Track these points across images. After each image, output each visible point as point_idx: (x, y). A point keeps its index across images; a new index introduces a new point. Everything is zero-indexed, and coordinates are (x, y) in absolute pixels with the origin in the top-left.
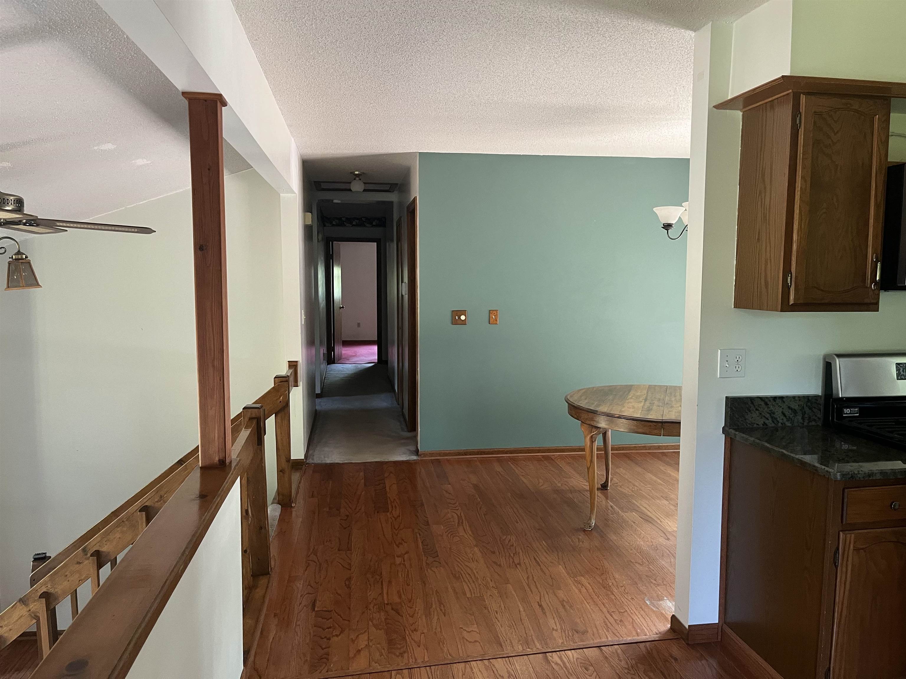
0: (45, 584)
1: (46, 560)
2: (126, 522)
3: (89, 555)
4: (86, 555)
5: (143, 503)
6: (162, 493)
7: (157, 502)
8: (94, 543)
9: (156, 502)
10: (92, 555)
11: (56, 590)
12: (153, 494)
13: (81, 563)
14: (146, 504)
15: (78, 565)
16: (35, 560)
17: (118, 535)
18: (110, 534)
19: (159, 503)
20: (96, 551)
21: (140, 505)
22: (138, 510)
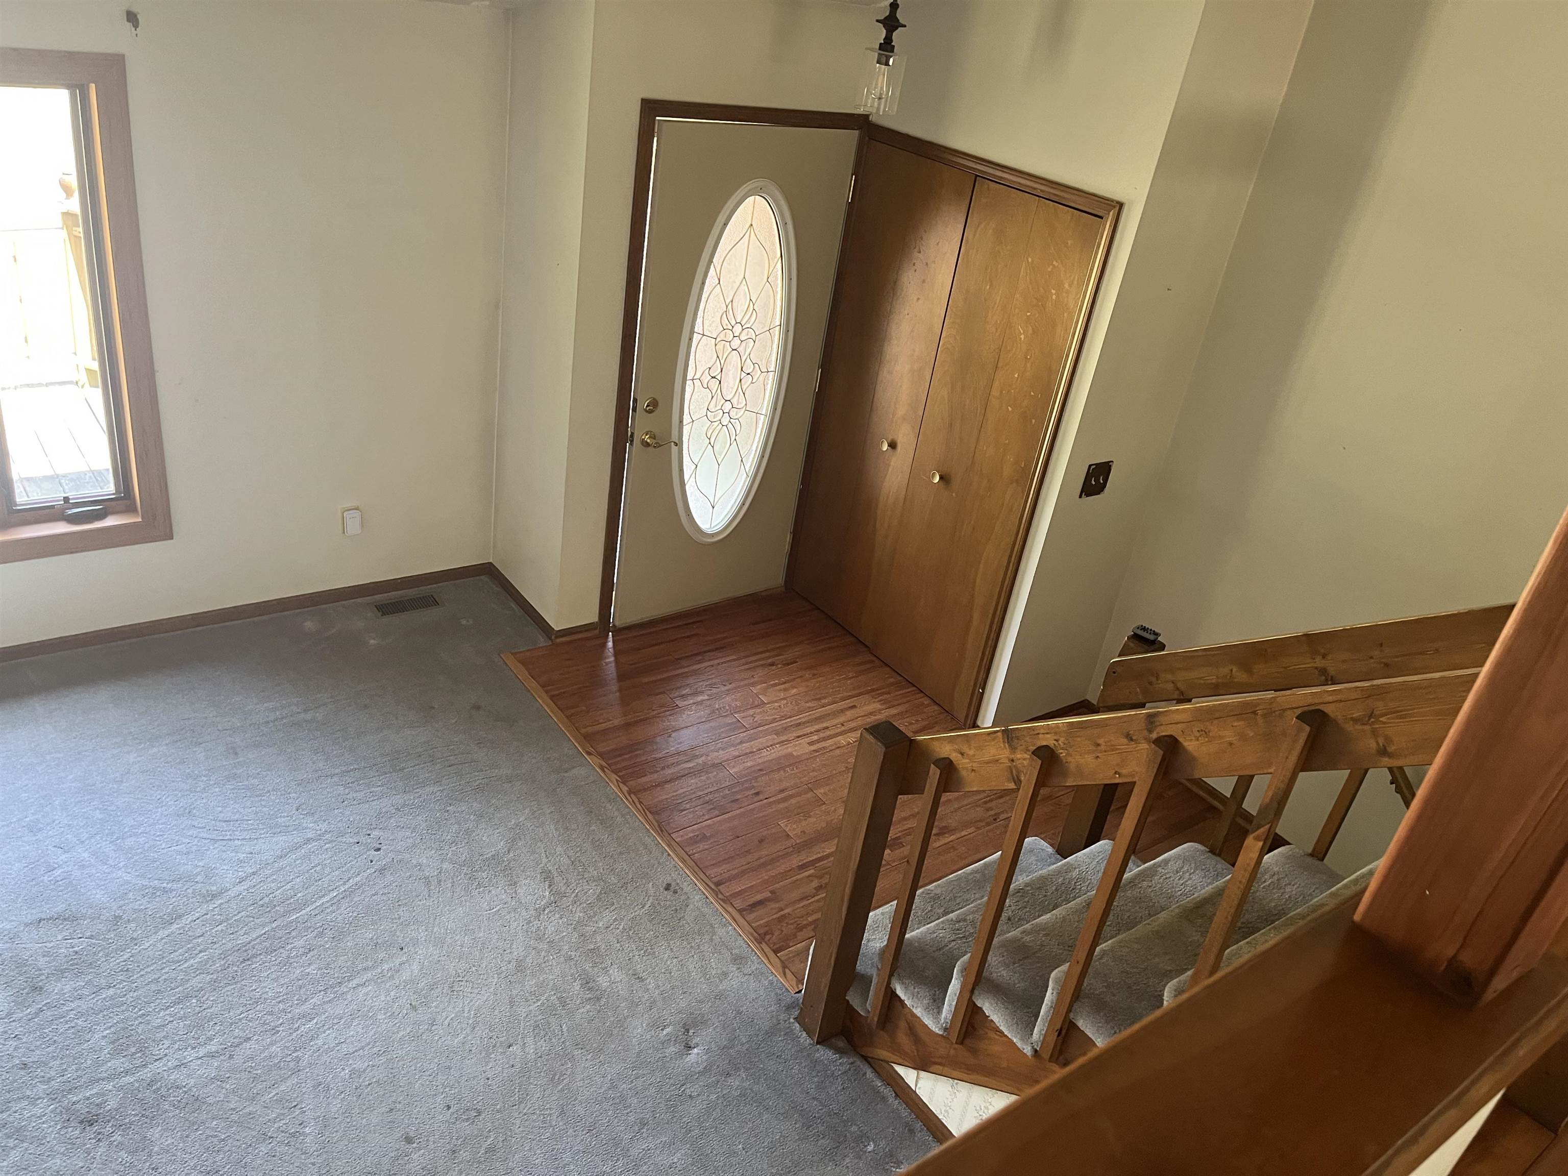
0: (1056, 733)
1: (1152, 648)
2: (1260, 721)
3: (1154, 736)
4: (1150, 731)
5: (1316, 701)
6: (1380, 706)
7: (1356, 721)
8: (1178, 717)
9: (1352, 719)
10: (1158, 742)
11: (1069, 759)
12: (1354, 695)
13: (1132, 740)
14: (1328, 709)
15: (1125, 741)
16: (1136, 637)
17: (1229, 735)
18: (1216, 722)
19: (1359, 727)
20: (1171, 736)
21: (1310, 700)
22: (1298, 712)
